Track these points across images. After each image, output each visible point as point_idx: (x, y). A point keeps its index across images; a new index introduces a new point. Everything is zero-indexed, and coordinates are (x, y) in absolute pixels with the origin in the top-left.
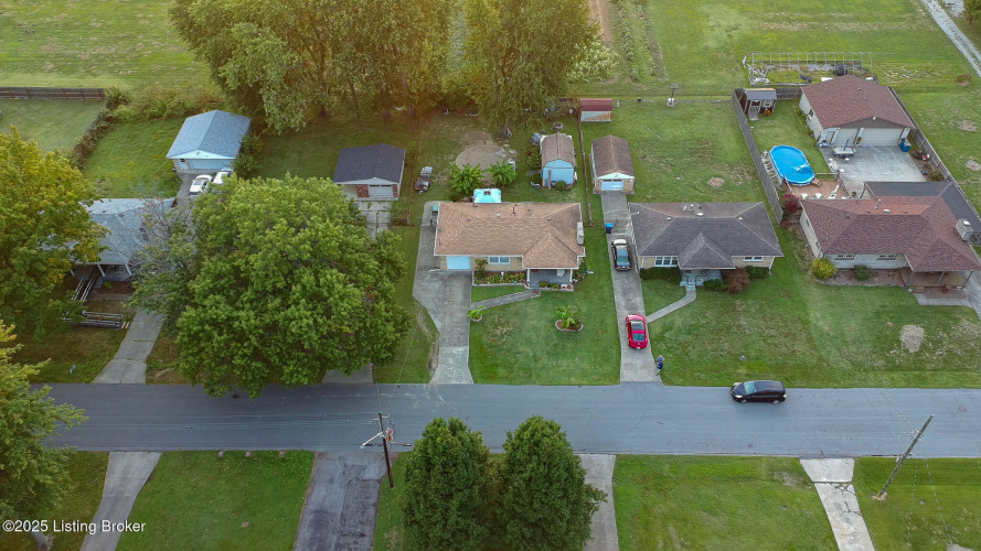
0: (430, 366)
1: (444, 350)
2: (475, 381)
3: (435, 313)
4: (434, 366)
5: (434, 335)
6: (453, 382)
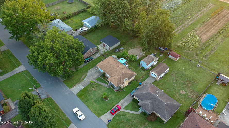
0: (74, 86)
1: (80, 85)
2: (77, 95)
3: (87, 77)
4: (75, 86)
5: (82, 81)
6: (73, 92)
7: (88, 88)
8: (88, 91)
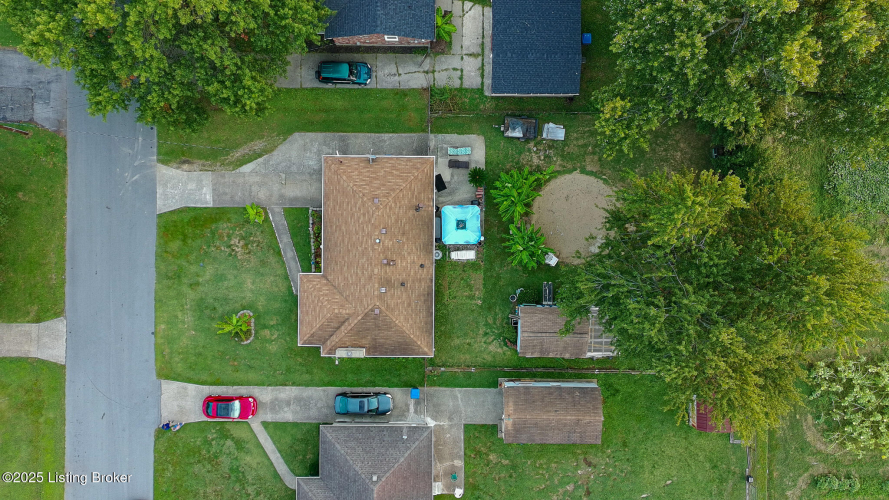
0: (184, 162)
1: (207, 178)
2: (160, 216)
3: (265, 163)
4: (186, 167)
5: (228, 164)
6: (159, 190)
7: (223, 227)
8: (213, 233)
